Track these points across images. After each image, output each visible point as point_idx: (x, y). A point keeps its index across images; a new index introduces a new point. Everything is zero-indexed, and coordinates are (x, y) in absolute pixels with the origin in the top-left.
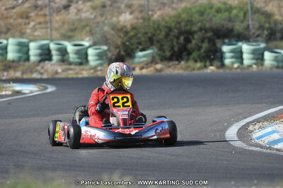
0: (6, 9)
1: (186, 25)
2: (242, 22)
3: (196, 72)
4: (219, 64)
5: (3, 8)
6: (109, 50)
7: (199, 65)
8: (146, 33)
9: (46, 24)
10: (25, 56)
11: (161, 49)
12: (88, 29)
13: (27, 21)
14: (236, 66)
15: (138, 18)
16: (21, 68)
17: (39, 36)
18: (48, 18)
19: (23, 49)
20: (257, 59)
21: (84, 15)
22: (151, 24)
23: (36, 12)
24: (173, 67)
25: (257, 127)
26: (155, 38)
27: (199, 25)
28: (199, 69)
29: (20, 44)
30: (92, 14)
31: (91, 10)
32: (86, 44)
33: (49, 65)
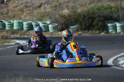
0: (13, 7)
1: (92, 15)
2: (116, 13)
3: (96, 35)
4: (106, 32)
5: (12, 7)
6: (58, 25)
7: (97, 32)
8: (74, 18)
9: (31, 14)
10: (22, 28)
11: (81, 25)
12: (49, 16)
13: (22, 13)
14: (114, 32)
15: (71, 12)
16: (19, 33)
17: (27, 19)
18: (32, 11)
19: (21, 25)
20: (123, 30)
21: (47, 10)
22: (77, 14)
23: (26, 9)
24: (86, 33)
25: (121, 59)
26: (78, 20)
27: (98, 14)
28: (97, 34)
29: (19, 23)
30: (51, 10)
31: (51, 8)
32: (48, 23)
33: (32, 32)
